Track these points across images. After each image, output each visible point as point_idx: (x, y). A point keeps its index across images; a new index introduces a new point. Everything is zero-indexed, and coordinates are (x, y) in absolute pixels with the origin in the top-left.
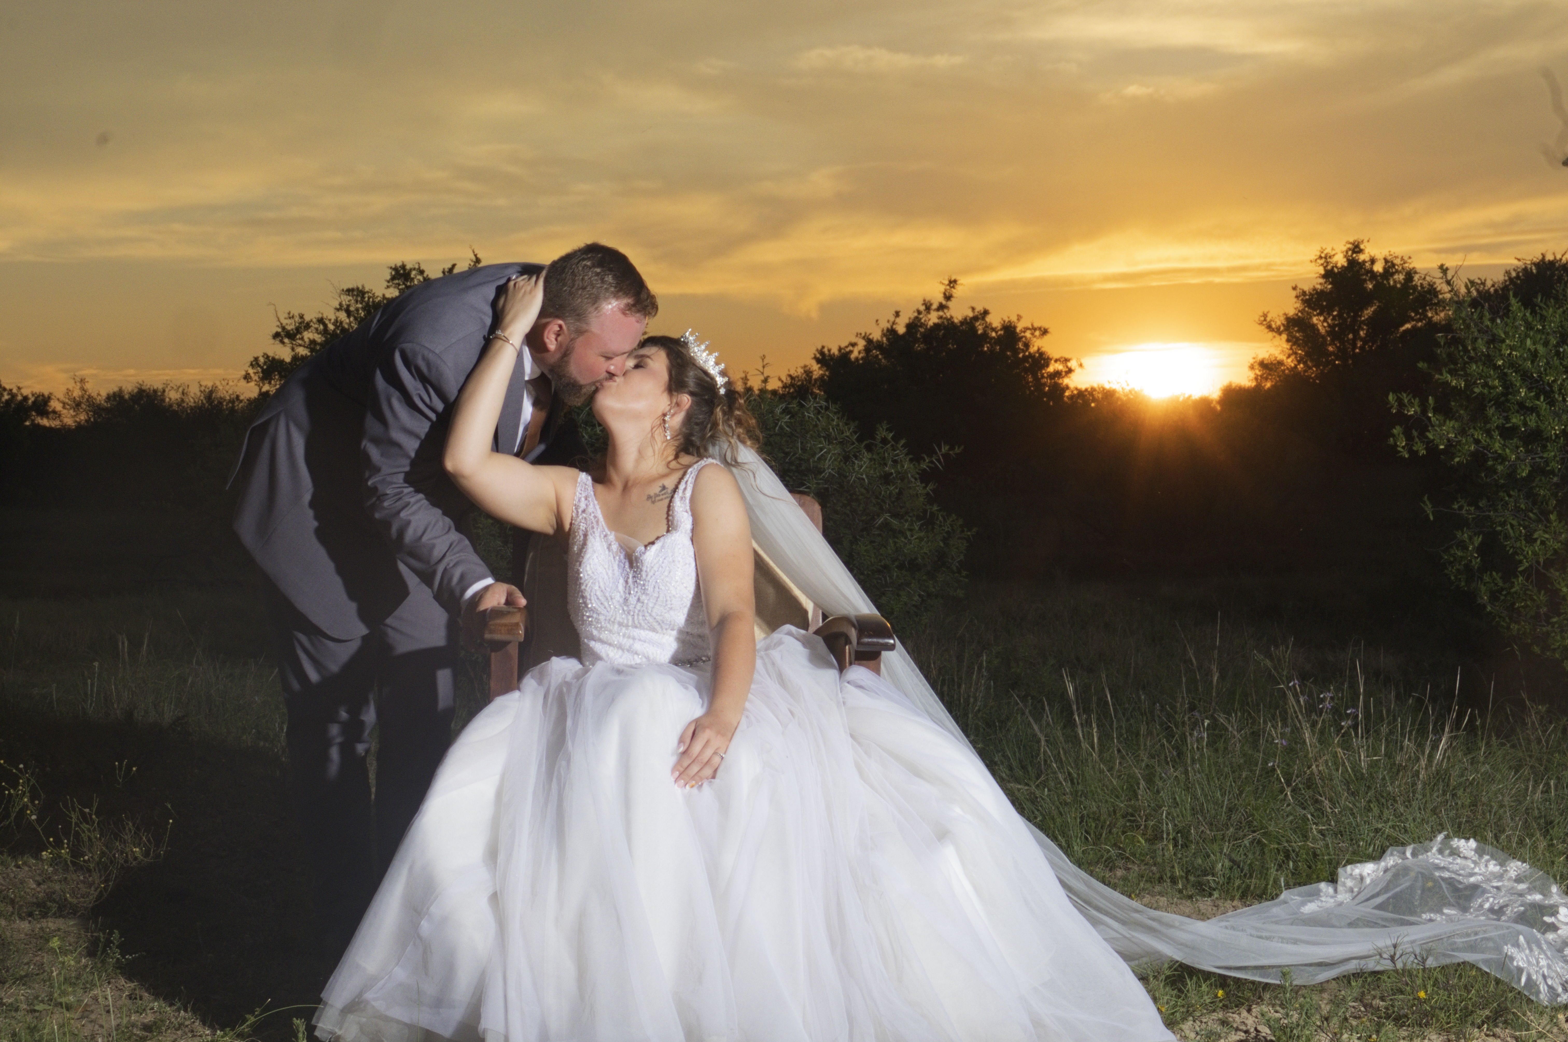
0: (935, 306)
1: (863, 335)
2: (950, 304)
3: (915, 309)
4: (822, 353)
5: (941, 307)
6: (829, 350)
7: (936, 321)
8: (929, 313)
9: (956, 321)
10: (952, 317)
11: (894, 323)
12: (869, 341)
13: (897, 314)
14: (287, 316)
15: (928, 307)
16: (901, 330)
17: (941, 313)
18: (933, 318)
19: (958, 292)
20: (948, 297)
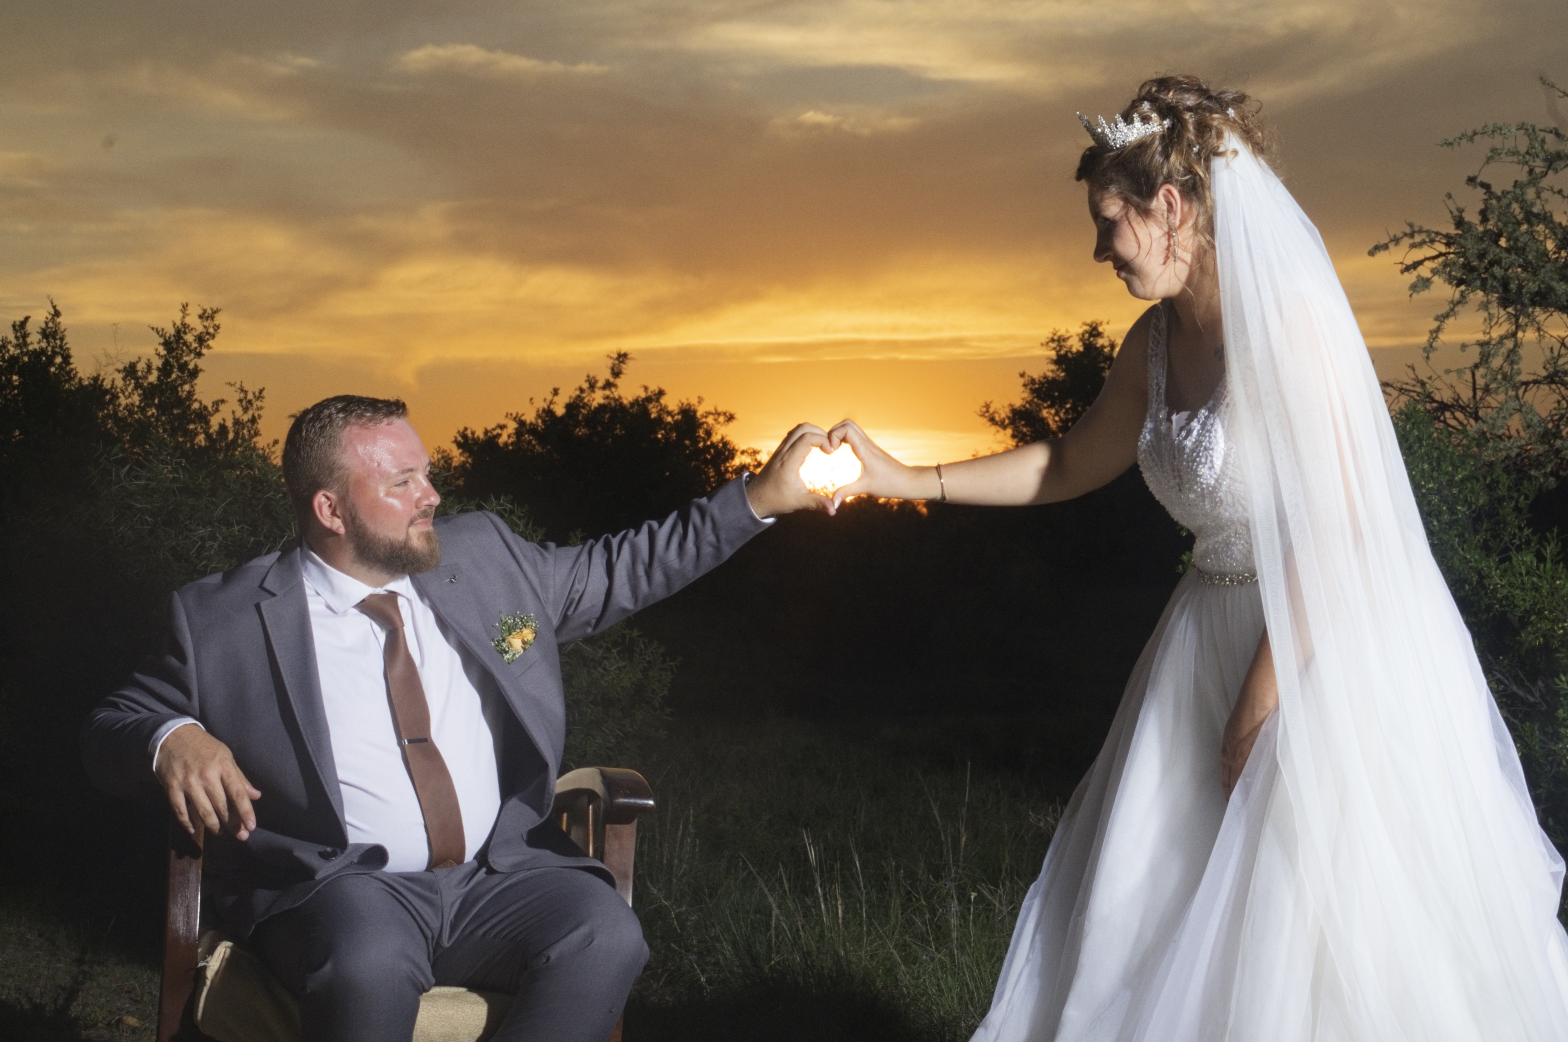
0: (600, 384)
1: (514, 415)
2: (618, 381)
3: (577, 386)
4: (464, 435)
5: (608, 385)
6: (473, 433)
7: (602, 401)
8: (594, 392)
9: (625, 402)
10: (620, 397)
11: (551, 402)
12: (522, 423)
13: (556, 392)
15: (592, 384)
16: (560, 411)
17: (607, 392)
18: (598, 398)
19: (628, 368)
20: (616, 373)
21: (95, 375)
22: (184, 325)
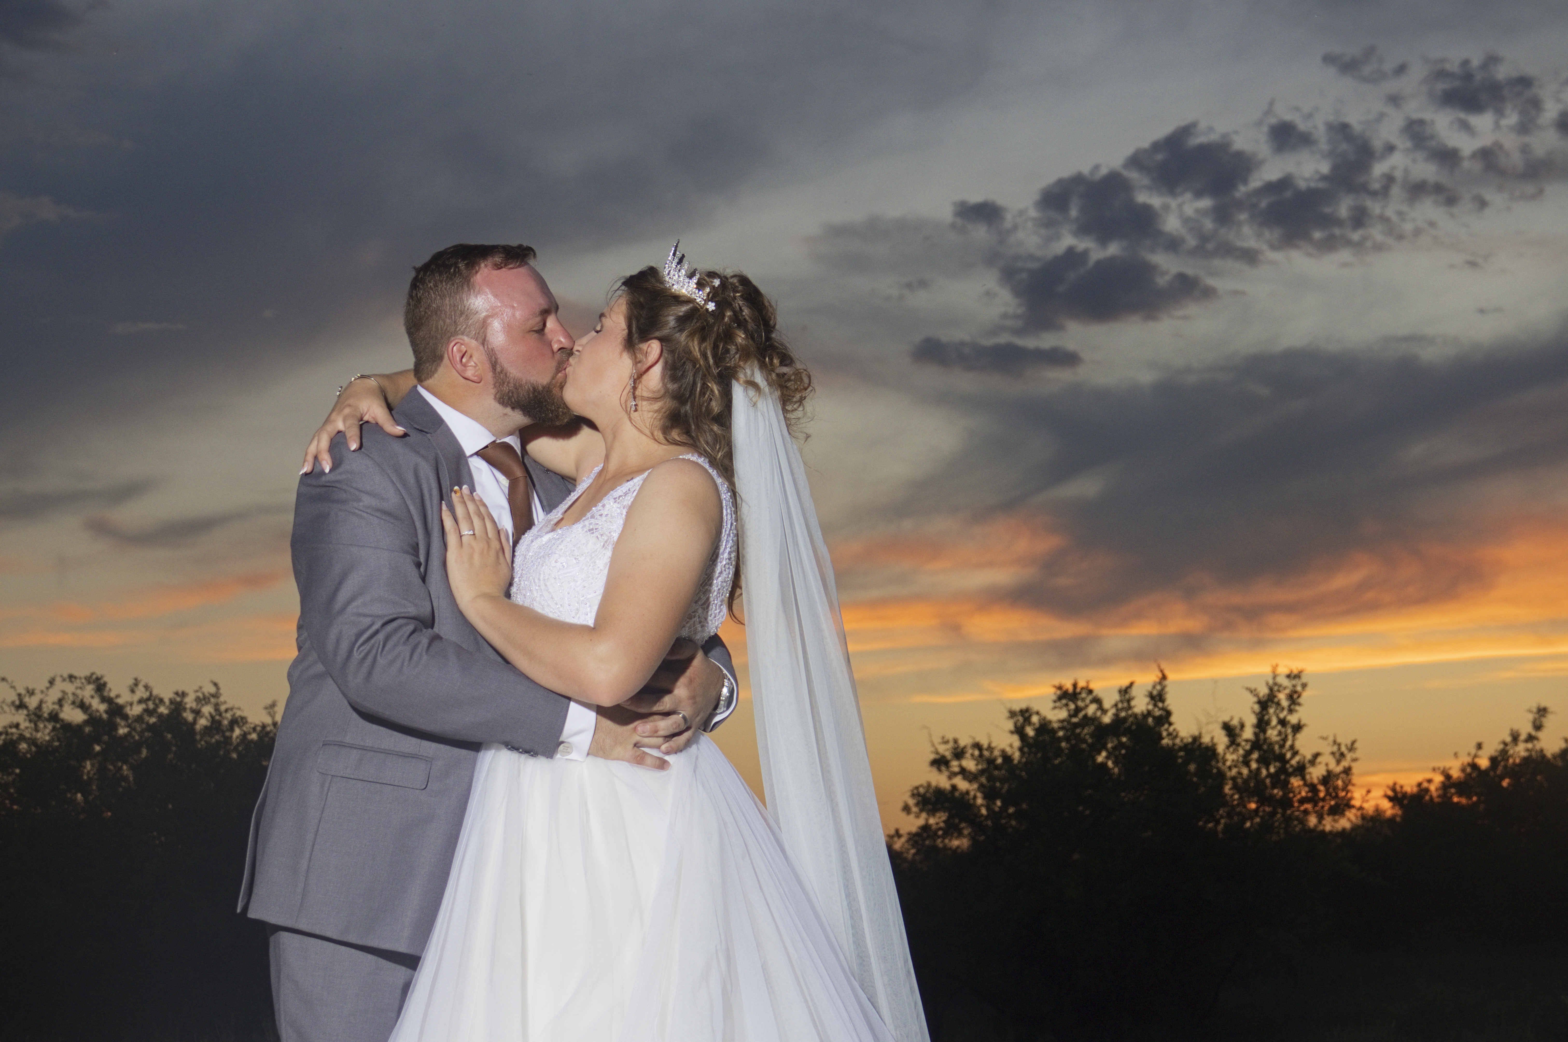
0: (1523, 737)
1: (1442, 769)
2: (1540, 734)
3: (1500, 739)
4: (1393, 789)
5: (1530, 738)
6: (1402, 787)
7: (1524, 754)
8: (1516, 745)
9: (1549, 754)
10: (1542, 750)
11: (1475, 756)
12: (1448, 777)
13: (1479, 746)
14: (940, 740)
15: (1515, 737)
16: (1484, 763)
17: (1530, 746)
18: (1520, 750)
19: (1549, 722)
20: (1538, 727)
21: (1196, 733)
22: (1275, 684)
